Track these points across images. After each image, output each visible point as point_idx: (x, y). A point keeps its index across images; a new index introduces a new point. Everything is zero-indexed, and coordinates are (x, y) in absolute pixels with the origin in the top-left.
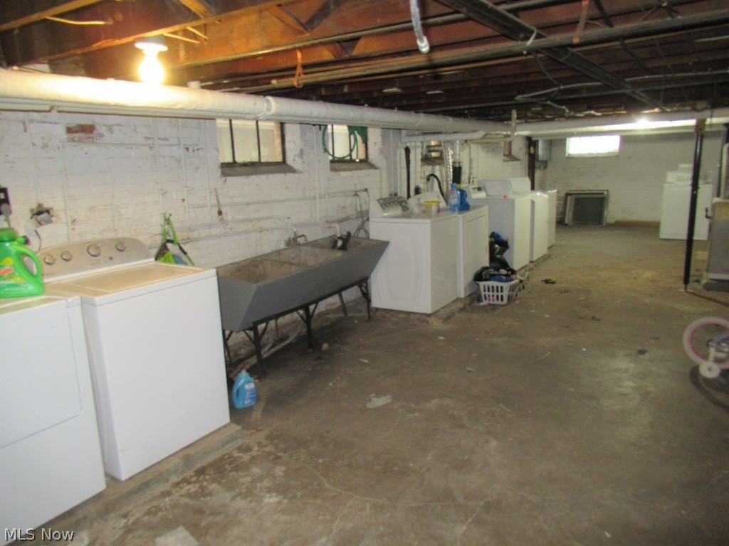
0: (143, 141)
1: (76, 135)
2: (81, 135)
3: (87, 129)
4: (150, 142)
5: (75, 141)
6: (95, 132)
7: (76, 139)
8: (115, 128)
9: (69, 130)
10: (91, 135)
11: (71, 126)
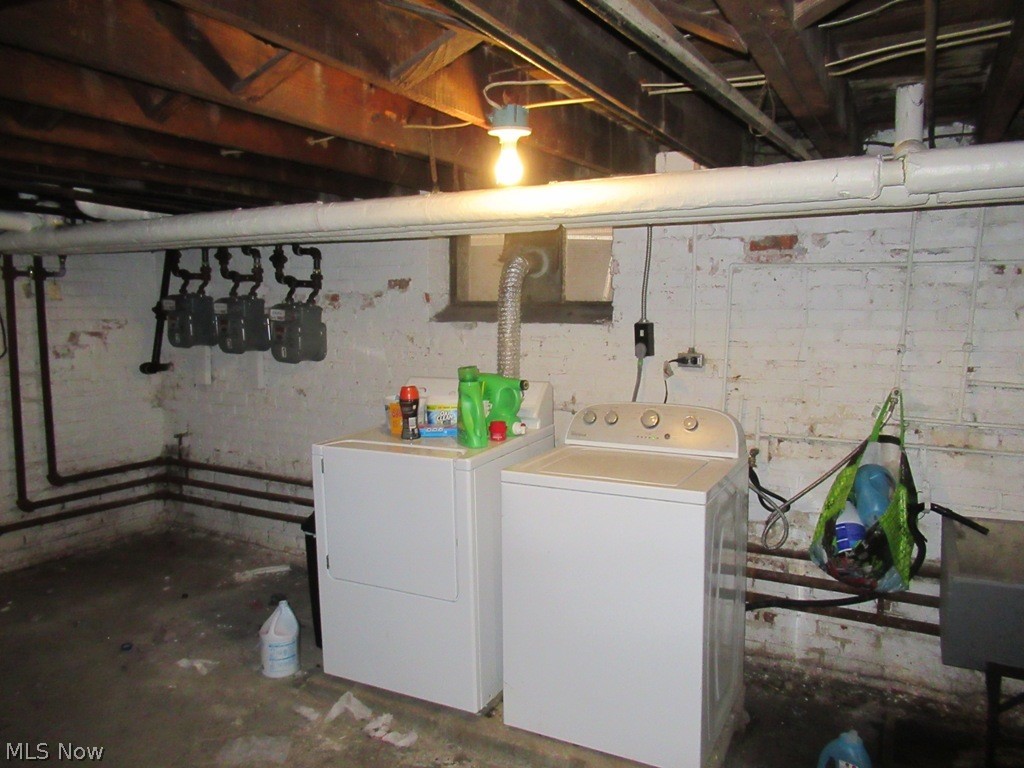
0: (889, 258)
1: (764, 252)
2: (771, 252)
3: (784, 244)
4: (901, 259)
5: (762, 262)
6: (796, 246)
7: (763, 259)
8: (829, 238)
9: (755, 246)
10: (787, 252)
11: (757, 239)
